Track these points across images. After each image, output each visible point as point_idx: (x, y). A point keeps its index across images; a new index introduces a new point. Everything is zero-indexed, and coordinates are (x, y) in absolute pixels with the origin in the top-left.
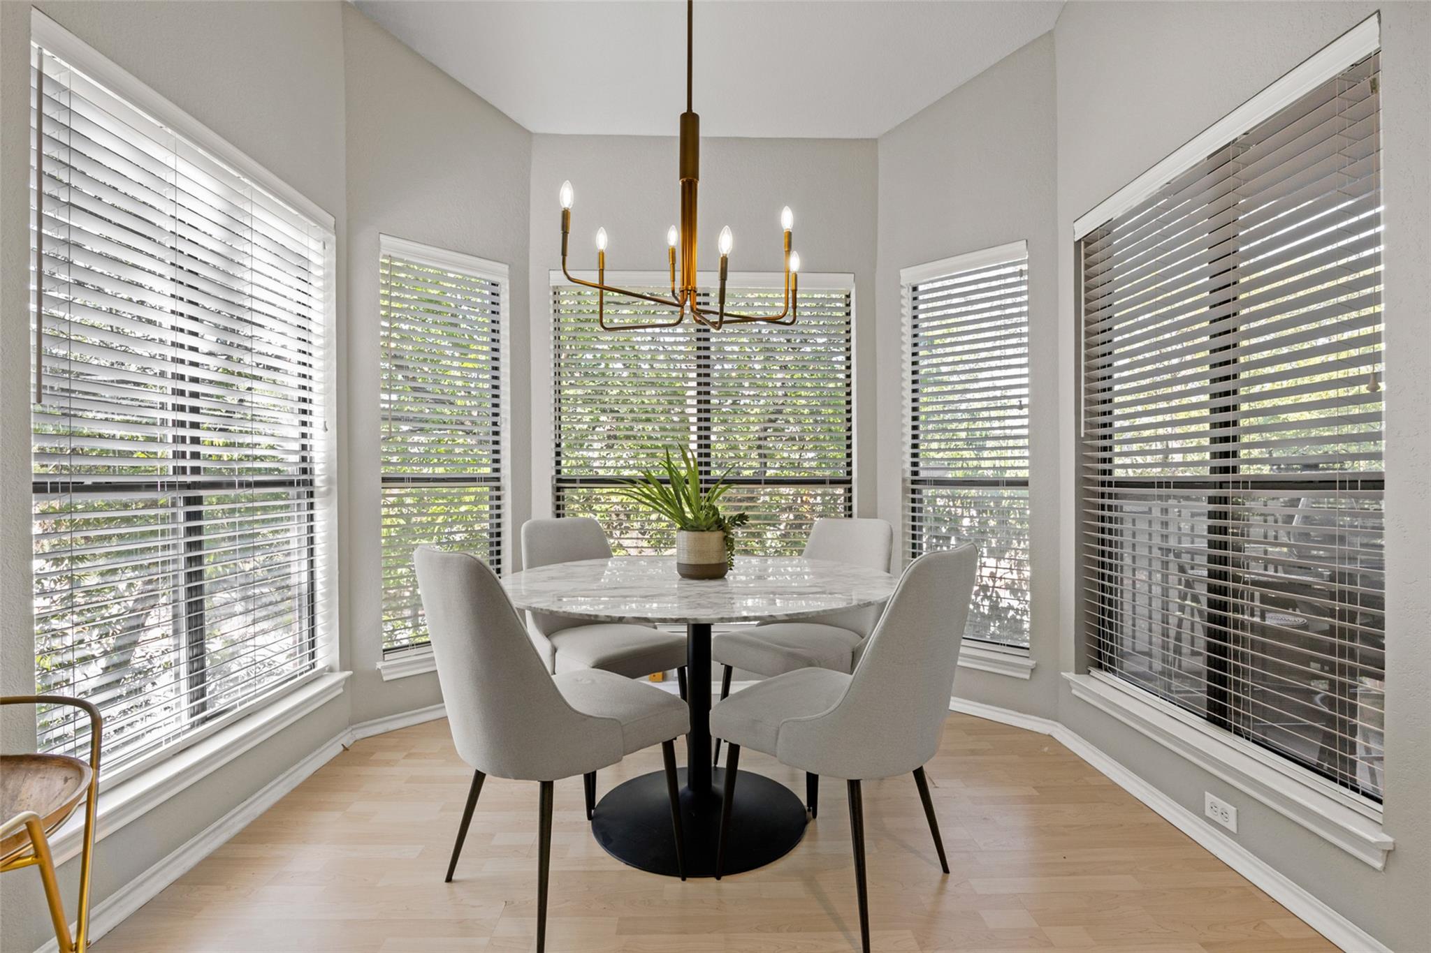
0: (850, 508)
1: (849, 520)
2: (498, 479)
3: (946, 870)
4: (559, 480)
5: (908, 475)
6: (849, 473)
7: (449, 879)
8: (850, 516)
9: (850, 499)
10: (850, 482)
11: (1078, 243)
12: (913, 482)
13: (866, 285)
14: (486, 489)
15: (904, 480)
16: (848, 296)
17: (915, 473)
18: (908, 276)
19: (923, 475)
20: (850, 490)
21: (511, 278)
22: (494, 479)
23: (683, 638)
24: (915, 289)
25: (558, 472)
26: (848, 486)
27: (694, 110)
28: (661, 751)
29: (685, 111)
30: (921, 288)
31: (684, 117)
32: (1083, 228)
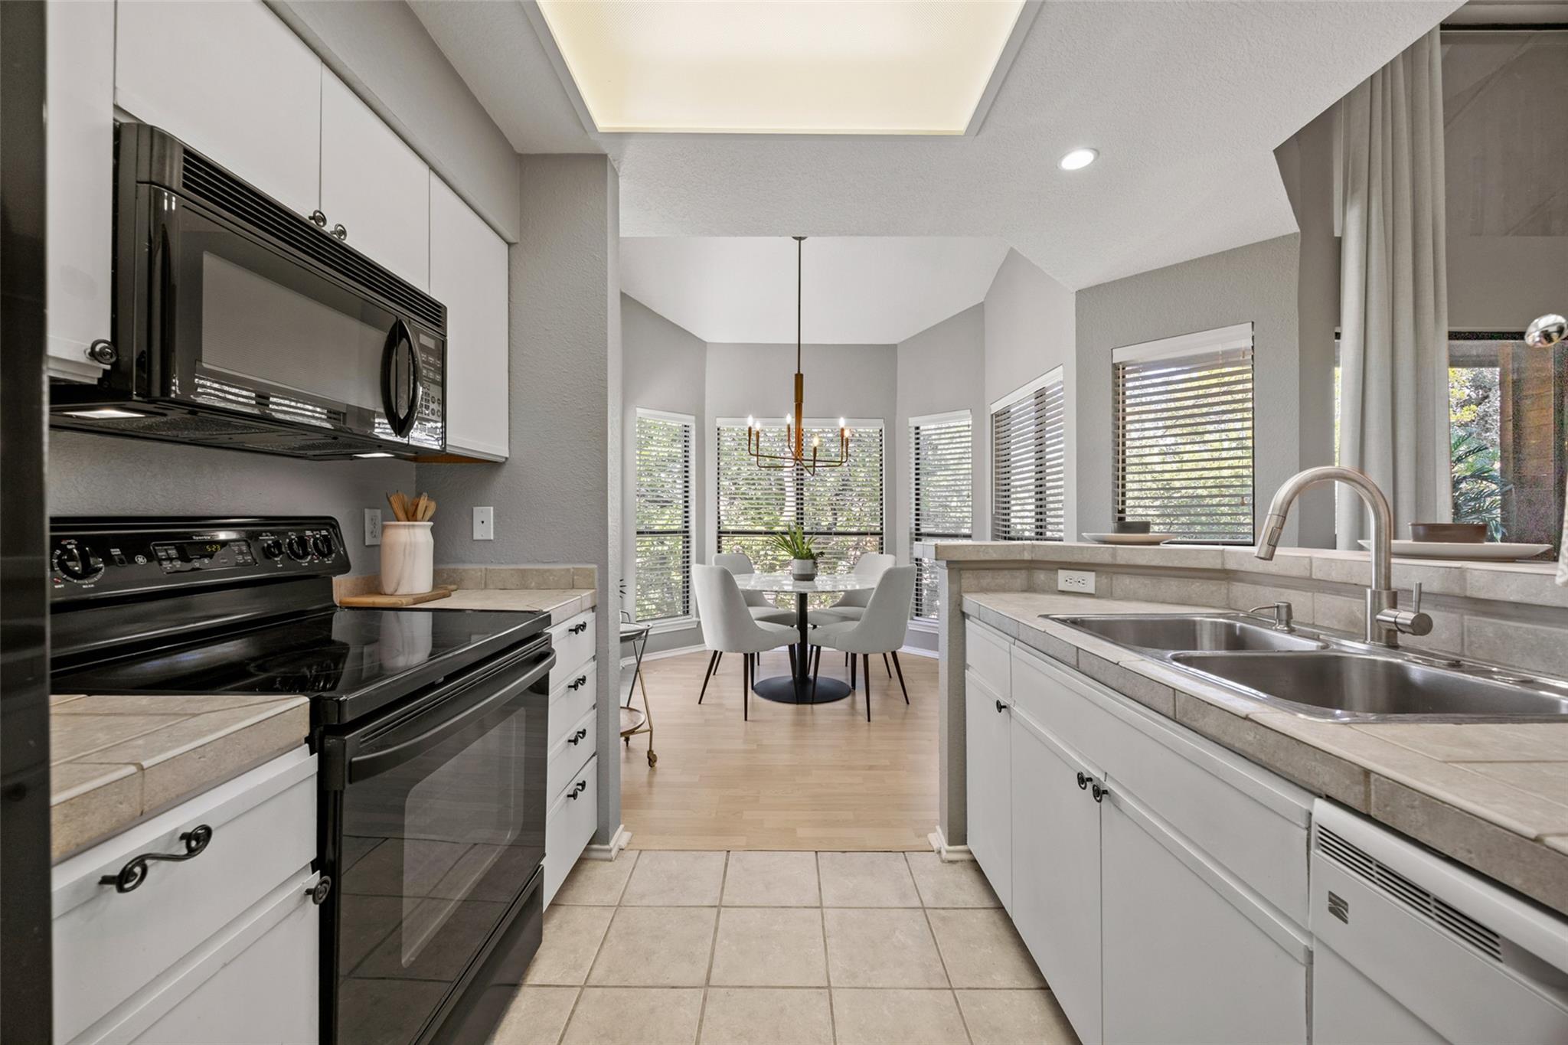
0: (882, 549)
1: (881, 555)
2: (687, 532)
3: (908, 703)
4: (719, 532)
5: (914, 531)
6: (882, 529)
7: (700, 703)
8: (882, 553)
9: (882, 544)
10: (882, 534)
11: (992, 415)
12: (917, 534)
13: (891, 425)
14: (681, 538)
15: (911, 534)
16: (881, 431)
17: (918, 530)
18: (913, 422)
19: (923, 531)
20: (882, 539)
21: (696, 422)
22: (686, 532)
23: (793, 613)
24: (917, 428)
25: (719, 528)
26: (881, 536)
27: (801, 372)
28: (788, 650)
29: (797, 372)
30: (921, 428)
31: (796, 375)
32: (996, 407)
